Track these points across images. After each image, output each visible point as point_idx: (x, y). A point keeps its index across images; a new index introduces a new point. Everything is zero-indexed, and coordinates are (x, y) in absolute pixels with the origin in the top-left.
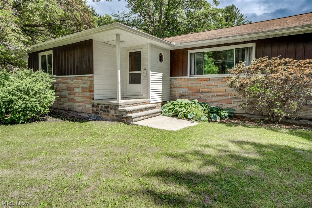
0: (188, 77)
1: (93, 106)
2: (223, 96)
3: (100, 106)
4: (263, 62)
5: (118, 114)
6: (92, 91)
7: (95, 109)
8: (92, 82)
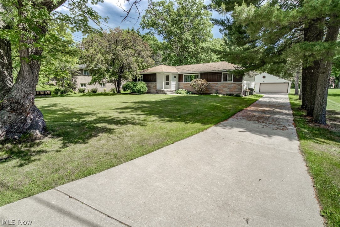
0: (183, 83)
5: (163, 92)
6: (156, 87)
8: (156, 85)
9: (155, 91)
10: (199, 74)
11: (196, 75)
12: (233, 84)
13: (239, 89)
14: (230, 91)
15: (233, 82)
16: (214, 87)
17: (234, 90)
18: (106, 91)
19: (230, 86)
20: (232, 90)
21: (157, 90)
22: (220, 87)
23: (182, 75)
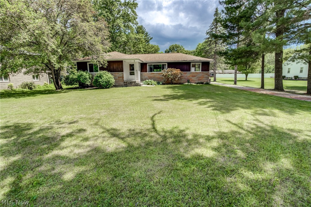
0: (147, 73)
1: (124, 83)
2: (158, 78)
3: (128, 83)
4: (170, 69)
5: (136, 84)
6: (123, 78)
7: (125, 84)
8: (123, 75)
9: (123, 83)
10: (167, 64)
11: (162, 65)
12: (201, 74)
13: (207, 78)
14: (198, 80)
15: (201, 72)
16: (183, 77)
17: (202, 79)
18: (14, 88)
19: (198, 75)
20: (200, 79)
21: (126, 82)
22: (190, 77)
23: (146, 64)
